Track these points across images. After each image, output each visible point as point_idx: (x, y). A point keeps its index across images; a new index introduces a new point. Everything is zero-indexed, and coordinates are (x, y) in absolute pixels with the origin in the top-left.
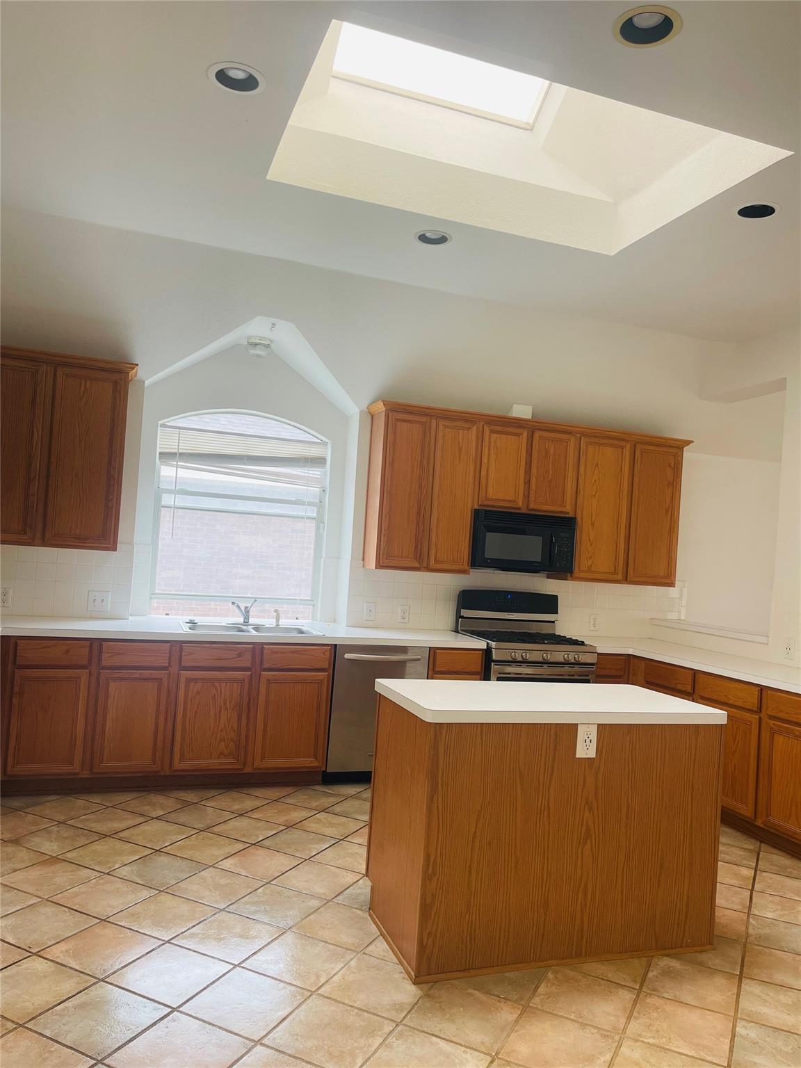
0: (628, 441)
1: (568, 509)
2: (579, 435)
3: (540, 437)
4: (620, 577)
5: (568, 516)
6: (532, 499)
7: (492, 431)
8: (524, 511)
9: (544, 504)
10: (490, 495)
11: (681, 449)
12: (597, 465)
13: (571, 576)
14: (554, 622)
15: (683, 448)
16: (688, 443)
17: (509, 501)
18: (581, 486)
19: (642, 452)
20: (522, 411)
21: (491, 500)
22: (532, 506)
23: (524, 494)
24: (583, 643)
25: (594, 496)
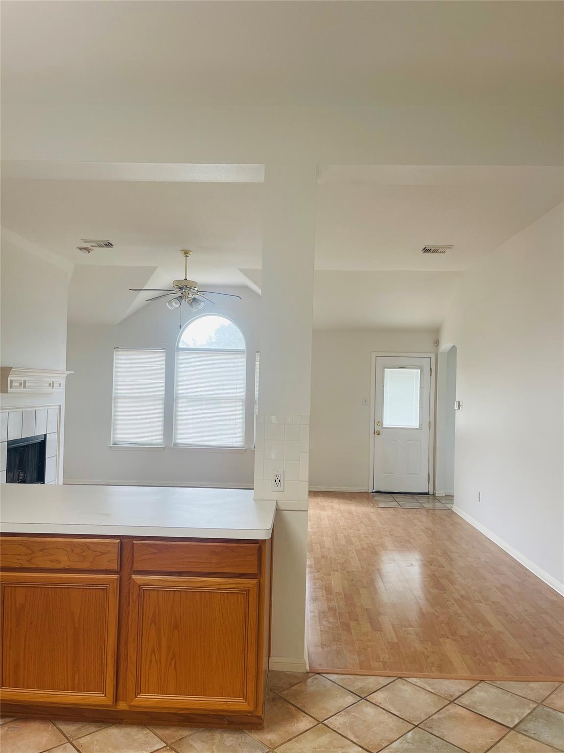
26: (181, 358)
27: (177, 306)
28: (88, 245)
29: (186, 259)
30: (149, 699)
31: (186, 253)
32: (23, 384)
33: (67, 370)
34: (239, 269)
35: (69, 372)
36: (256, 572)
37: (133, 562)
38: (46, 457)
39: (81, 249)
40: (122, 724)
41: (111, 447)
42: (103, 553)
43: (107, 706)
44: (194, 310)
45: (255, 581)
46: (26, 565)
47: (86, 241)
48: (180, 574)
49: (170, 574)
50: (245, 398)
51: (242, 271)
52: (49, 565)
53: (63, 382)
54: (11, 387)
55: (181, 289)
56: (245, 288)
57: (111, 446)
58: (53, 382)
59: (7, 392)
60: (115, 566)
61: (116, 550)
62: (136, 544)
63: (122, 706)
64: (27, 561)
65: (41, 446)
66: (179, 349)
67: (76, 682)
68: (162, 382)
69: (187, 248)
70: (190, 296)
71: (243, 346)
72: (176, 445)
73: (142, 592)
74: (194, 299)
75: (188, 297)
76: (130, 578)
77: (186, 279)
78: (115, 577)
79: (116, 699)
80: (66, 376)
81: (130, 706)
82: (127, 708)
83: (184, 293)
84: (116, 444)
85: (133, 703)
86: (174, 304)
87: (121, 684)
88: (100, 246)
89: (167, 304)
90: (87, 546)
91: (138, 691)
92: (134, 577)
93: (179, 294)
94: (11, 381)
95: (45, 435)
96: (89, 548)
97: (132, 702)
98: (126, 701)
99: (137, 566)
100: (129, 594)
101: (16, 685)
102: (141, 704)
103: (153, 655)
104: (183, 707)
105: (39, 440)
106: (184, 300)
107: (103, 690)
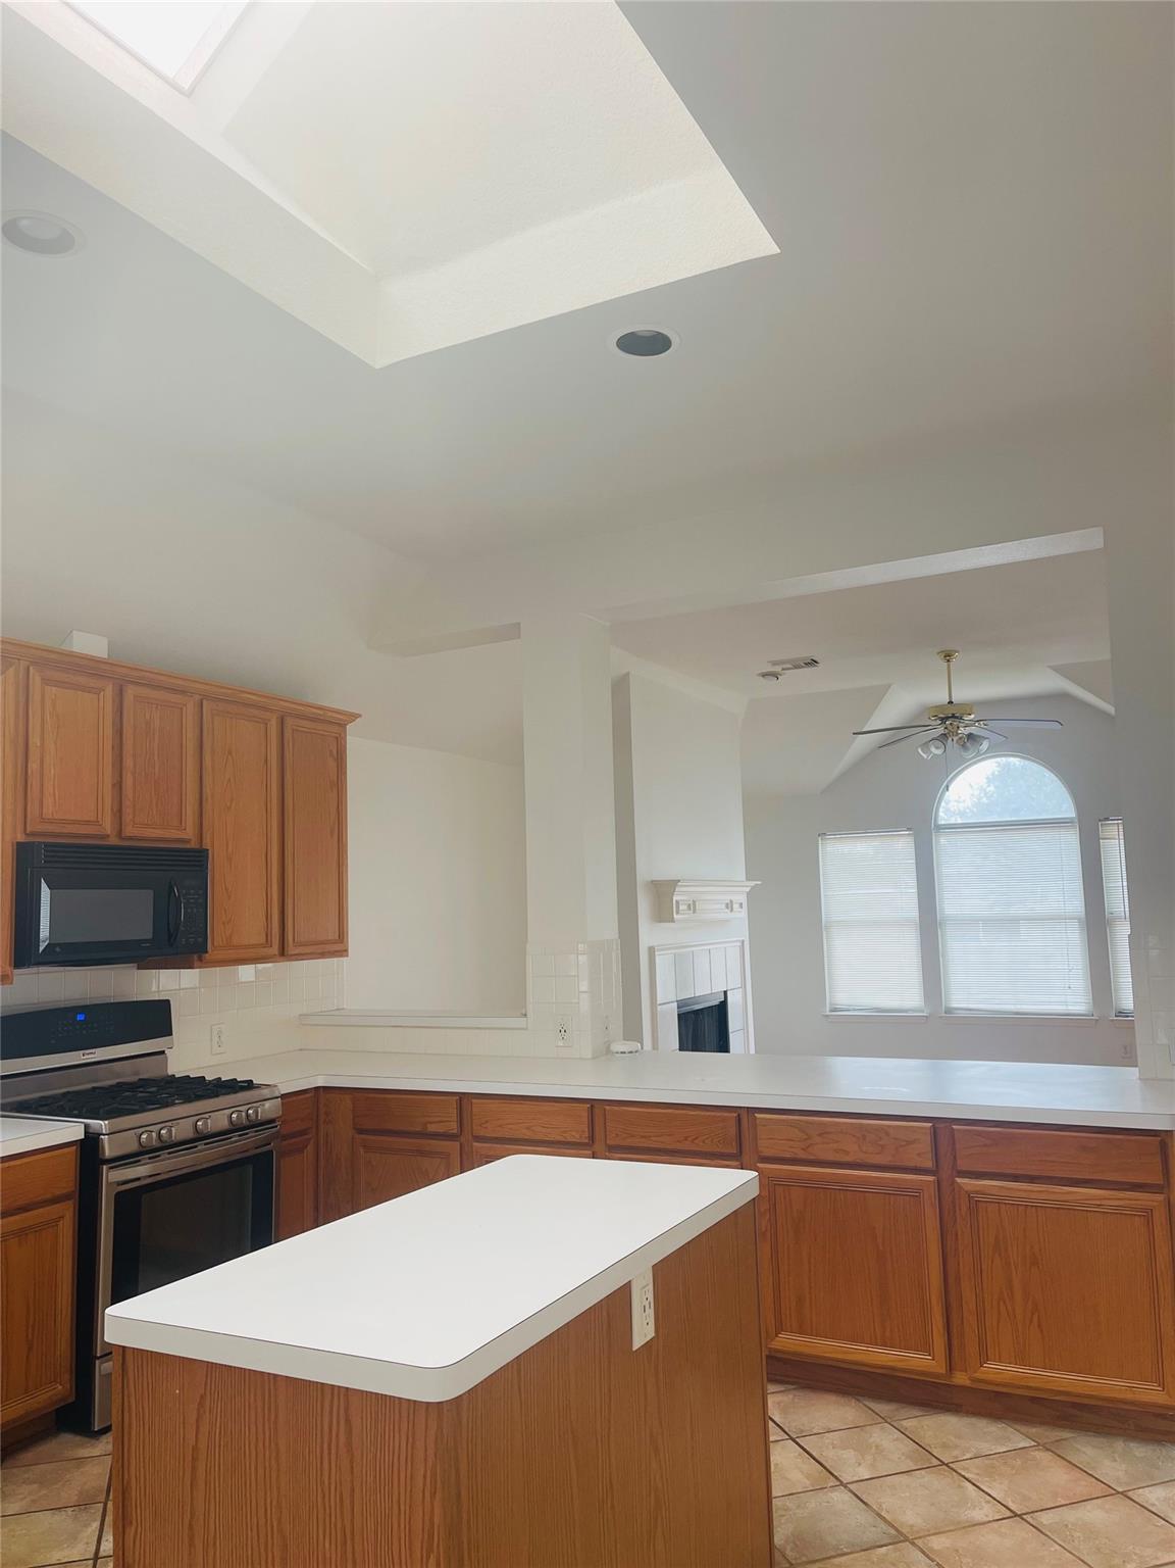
0: (272, 711)
1: (188, 833)
2: (197, 697)
3: (135, 696)
4: (275, 949)
5: (188, 846)
6: (128, 818)
7: (46, 681)
8: (114, 841)
9: (149, 826)
10: (49, 810)
11: (343, 726)
12: (230, 753)
13: (200, 959)
14: (163, 1052)
15: (346, 725)
16: (354, 717)
17: (87, 823)
18: (207, 790)
19: (293, 730)
20: (90, 644)
21: (51, 822)
22: (129, 831)
23: (112, 809)
24: (249, 1085)
25: (229, 808)
26: (943, 842)
27: (939, 752)
28: (778, 669)
29: (949, 666)
30: (1000, 1371)
31: (948, 656)
32: (692, 907)
33: (748, 879)
34: (1049, 667)
35: (753, 883)
36: (1162, 1183)
37: (955, 1157)
38: (730, 1031)
39: (764, 675)
40: (961, 1412)
41: (827, 1016)
42: (909, 1143)
43: (938, 1376)
44: (969, 755)
45: (1160, 1197)
46: (802, 1155)
47: (775, 663)
48: (1032, 1179)
49: (1016, 1178)
50: (1084, 913)
51: (1057, 669)
52: (831, 1157)
53: (743, 899)
54: (677, 913)
55: (943, 720)
56: (1063, 697)
57: (828, 1013)
58: (731, 901)
59: (673, 921)
60: (929, 1164)
61: (927, 1139)
62: (958, 1130)
63: (960, 1379)
64: (803, 1149)
65: (721, 1010)
66: (939, 828)
67: (888, 1334)
68: (911, 892)
69: (949, 647)
70: (961, 730)
71: (1068, 810)
72: (949, 1011)
73: (974, 1203)
74: (970, 736)
75: (957, 734)
76: (953, 1182)
77: (951, 702)
78: (931, 1178)
79: (951, 1368)
80: (748, 889)
81: (974, 1380)
82: (968, 1383)
83: (950, 728)
84: (835, 1010)
85: (977, 1375)
86: (933, 749)
87: (955, 1342)
88: (796, 667)
89: (920, 750)
90: (885, 1131)
91: (984, 1357)
92: (958, 1180)
93: (941, 730)
94: (677, 902)
95: (725, 992)
96: (887, 1134)
97: (975, 1372)
98: (966, 1371)
99: (962, 1165)
100: (954, 1207)
101: (801, 1331)
102: (991, 1377)
103: (1001, 1303)
104: (1061, 1389)
105: (716, 1002)
106: (950, 739)
107: (926, 1347)
